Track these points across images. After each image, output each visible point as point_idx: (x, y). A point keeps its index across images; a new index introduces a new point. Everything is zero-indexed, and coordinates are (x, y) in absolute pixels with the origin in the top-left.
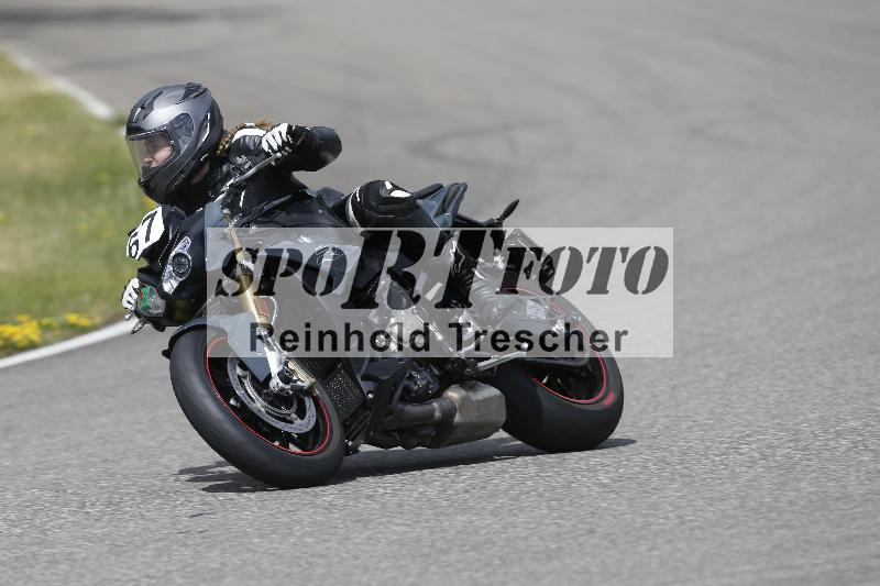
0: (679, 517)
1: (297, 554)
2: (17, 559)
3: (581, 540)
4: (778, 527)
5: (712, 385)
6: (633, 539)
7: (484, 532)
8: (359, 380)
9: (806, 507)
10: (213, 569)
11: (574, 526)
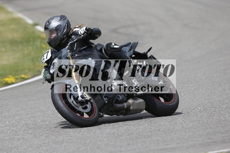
0: (182, 126)
1: (82, 137)
2: (9, 139)
3: (157, 132)
4: (208, 128)
5: (190, 91)
6: (170, 132)
7: (131, 131)
8: (103, 97)
9: (215, 123)
10: (61, 141)
11: (155, 129)
